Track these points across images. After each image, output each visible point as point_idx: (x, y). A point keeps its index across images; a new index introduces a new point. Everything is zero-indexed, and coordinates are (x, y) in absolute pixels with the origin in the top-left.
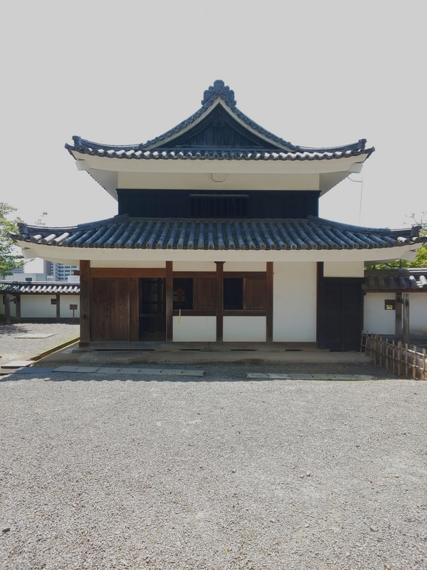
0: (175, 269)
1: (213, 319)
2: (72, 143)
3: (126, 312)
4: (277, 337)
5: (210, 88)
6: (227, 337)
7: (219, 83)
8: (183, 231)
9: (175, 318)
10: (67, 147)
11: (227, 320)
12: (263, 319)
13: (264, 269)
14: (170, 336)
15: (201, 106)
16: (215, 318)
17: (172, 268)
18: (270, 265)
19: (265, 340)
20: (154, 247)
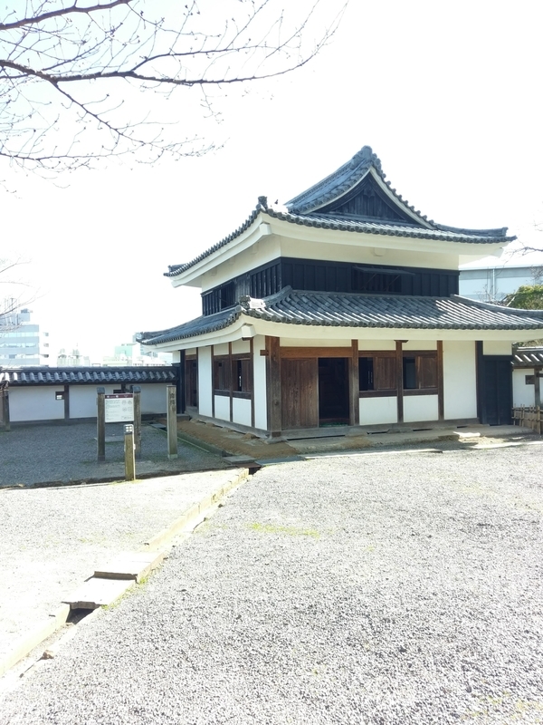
0: (361, 347)
1: (394, 399)
4: (447, 416)
6: (407, 418)
7: (367, 149)
9: (361, 401)
11: (405, 399)
12: (435, 398)
13: (435, 348)
14: (358, 419)
16: (396, 398)
17: (357, 347)
18: (440, 343)
19: (437, 419)
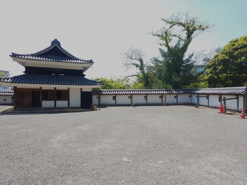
0: (42, 89)
1: (53, 102)
2: (11, 55)
3: (28, 100)
4: (70, 106)
5: (53, 41)
6: (57, 106)
7: (56, 40)
8: (45, 79)
9: (42, 101)
10: (10, 55)
11: (57, 102)
12: (67, 101)
13: (67, 89)
14: (41, 106)
15: (51, 45)
16: (54, 101)
18: (69, 88)
20: (36, 84)
